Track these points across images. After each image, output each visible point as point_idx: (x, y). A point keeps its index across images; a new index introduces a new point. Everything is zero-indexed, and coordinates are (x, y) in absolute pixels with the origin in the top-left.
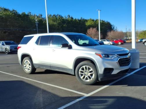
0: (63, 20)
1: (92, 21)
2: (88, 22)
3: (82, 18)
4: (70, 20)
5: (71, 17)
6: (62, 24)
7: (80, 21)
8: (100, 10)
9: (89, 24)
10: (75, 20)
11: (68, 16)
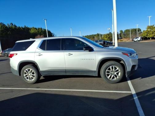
0: (6, 27)
1: (35, 30)
2: (32, 30)
3: (25, 26)
4: (13, 28)
5: (14, 25)
6: (6, 32)
7: (24, 29)
8: (46, 20)
9: (32, 32)
10: (18, 28)
11: (10, 24)
